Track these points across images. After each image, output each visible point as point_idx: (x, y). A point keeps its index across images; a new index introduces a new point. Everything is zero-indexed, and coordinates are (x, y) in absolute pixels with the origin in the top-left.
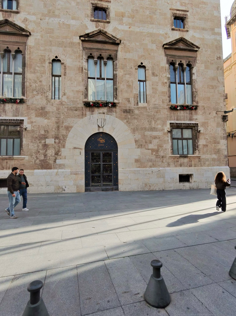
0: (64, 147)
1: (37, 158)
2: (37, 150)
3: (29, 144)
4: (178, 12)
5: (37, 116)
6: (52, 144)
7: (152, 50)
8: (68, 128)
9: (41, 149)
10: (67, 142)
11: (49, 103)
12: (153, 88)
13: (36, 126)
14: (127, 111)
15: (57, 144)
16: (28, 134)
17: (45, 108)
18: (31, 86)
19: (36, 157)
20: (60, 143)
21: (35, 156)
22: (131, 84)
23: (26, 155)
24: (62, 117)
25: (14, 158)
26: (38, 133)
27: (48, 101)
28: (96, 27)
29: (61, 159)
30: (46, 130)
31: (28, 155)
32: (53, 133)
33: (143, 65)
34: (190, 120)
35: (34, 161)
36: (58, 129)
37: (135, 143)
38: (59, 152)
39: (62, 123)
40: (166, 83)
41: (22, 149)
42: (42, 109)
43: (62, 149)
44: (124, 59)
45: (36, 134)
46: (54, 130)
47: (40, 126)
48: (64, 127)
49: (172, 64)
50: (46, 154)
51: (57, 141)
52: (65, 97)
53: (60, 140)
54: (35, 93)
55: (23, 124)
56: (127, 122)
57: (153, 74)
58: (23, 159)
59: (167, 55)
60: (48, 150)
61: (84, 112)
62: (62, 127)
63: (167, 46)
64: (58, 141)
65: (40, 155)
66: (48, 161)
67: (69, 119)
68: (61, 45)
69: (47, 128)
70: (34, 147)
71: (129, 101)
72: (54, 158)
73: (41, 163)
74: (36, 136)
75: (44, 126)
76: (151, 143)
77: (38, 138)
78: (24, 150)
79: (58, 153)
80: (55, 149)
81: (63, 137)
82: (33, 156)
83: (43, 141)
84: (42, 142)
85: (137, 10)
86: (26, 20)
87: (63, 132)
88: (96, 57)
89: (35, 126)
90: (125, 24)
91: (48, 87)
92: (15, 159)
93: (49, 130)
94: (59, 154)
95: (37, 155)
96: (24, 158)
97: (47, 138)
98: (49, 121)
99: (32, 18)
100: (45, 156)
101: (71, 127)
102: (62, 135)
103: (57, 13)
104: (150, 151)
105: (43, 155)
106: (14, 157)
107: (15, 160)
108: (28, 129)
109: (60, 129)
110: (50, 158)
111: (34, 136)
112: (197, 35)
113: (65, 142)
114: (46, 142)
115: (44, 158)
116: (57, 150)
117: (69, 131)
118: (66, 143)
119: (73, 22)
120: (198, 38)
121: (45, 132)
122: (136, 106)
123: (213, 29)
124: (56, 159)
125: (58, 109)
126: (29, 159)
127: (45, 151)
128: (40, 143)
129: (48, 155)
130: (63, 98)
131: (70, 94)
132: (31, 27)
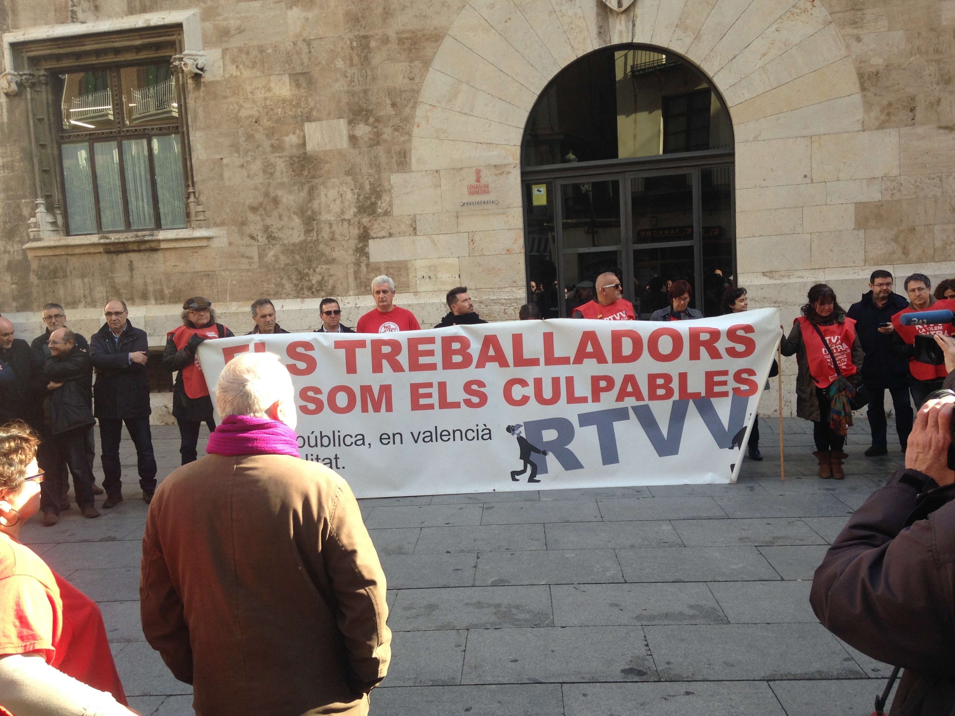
0: (402, 162)
1: (271, 238)
2: (267, 195)
3: (225, 161)
6: (340, 152)
8: (419, 46)
9: (282, 185)
10: (416, 131)
13: (248, 53)
15: (365, 149)
16: (212, 103)
19: (266, 229)
20: (378, 143)
21: (260, 226)
23: (216, 225)
25: (159, 241)
26: (260, 95)
29: (391, 235)
30: (299, 69)
31: (222, 224)
35: (254, 252)
36: (366, 60)
37: (863, 89)
38: (379, 196)
39: (384, 20)
41: (191, 190)
43: (395, 178)
45: (254, 102)
46: (340, 64)
47: (269, 51)
48: (394, 46)
50: (314, 212)
51: (363, 130)
53: (380, 126)
55: (181, 52)
58: (204, 243)
60: (322, 191)
62: (385, 40)
64: (368, 129)
65: (280, 217)
66: (327, 251)
69: (306, 61)
70: (249, 176)
72: (355, 232)
73: (295, 263)
74: (254, 112)
75: (289, 46)
77: (266, 122)
78: (203, 198)
79: (374, 204)
80: (355, 180)
81: (393, 105)
82: (252, 229)
83: (291, 140)
84: (287, 146)
89: (244, 56)
92: (164, 245)
93: (315, 72)
94: (382, 206)
95: (269, 221)
96: (209, 238)
97: (309, 119)
98: (310, 15)
100: (310, 220)
101: (437, 36)
102: (390, 92)
105: (297, 221)
106: (162, 235)
107: (168, 254)
108: (207, 77)
109: (376, 59)
110: (333, 233)
111: (243, 114)
113: (409, 134)
114: (304, 144)
115: (302, 237)
116: (368, 187)
117: (427, 64)
118: (416, 142)
121: (298, 86)
124: (365, 238)
126: (230, 244)
127: (304, 194)
128: (277, 148)
129: (325, 217)
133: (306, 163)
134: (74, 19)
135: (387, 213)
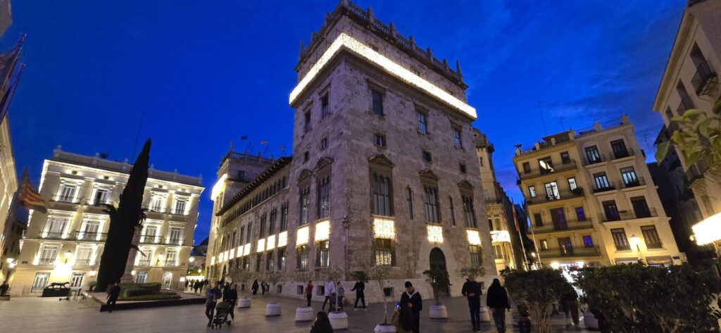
0: (419, 259)
1: (405, 269)
2: (404, 262)
3: (400, 256)
4: (461, 162)
5: (402, 233)
6: (412, 257)
7: (453, 186)
8: (419, 244)
12: (457, 215)
14: (447, 231)
16: (398, 248)
18: (397, 207)
20: (416, 256)
22: (447, 211)
24: (415, 234)
26: (403, 247)
27: (407, 221)
28: (426, 166)
29: (418, 270)
30: (408, 244)
31: (399, 266)
32: (411, 247)
33: (451, 196)
35: (403, 271)
36: (414, 244)
37: (454, 256)
38: (416, 264)
39: (416, 239)
40: (463, 211)
41: (395, 260)
43: (418, 262)
47: (405, 241)
49: (463, 197)
51: (414, 254)
54: (400, 213)
56: (448, 239)
57: (456, 204)
59: (460, 191)
62: (416, 242)
63: (460, 185)
65: (406, 266)
66: (411, 271)
67: (419, 235)
68: (409, 177)
70: (402, 259)
71: (447, 224)
72: (414, 269)
73: (408, 273)
74: (403, 250)
78: (397, 262)
80: (414, 261)
81: (417, 251)
82: (403, 267)
83: (407, 254)
85: (443, 157)
86: (390, 155)
87: (417, 246)
88: (427, 188)
89: (402, 241)
90: (439, 166)
98: (409, 237)
99: (393, 154)
100: (409, 266)
103: (406, 152)
108: (398, 244)
112: (472, 179)
117: (420, 246)
118: (420, 256)
119: (414, 160)
120: (472, 181)
121: (408, 247)
125: (413, 227)
127: (408, 262)
128: (405, 255)
130: (415, 219)
131: (418, 216)
132: (393, 160)
133: (409, 258)
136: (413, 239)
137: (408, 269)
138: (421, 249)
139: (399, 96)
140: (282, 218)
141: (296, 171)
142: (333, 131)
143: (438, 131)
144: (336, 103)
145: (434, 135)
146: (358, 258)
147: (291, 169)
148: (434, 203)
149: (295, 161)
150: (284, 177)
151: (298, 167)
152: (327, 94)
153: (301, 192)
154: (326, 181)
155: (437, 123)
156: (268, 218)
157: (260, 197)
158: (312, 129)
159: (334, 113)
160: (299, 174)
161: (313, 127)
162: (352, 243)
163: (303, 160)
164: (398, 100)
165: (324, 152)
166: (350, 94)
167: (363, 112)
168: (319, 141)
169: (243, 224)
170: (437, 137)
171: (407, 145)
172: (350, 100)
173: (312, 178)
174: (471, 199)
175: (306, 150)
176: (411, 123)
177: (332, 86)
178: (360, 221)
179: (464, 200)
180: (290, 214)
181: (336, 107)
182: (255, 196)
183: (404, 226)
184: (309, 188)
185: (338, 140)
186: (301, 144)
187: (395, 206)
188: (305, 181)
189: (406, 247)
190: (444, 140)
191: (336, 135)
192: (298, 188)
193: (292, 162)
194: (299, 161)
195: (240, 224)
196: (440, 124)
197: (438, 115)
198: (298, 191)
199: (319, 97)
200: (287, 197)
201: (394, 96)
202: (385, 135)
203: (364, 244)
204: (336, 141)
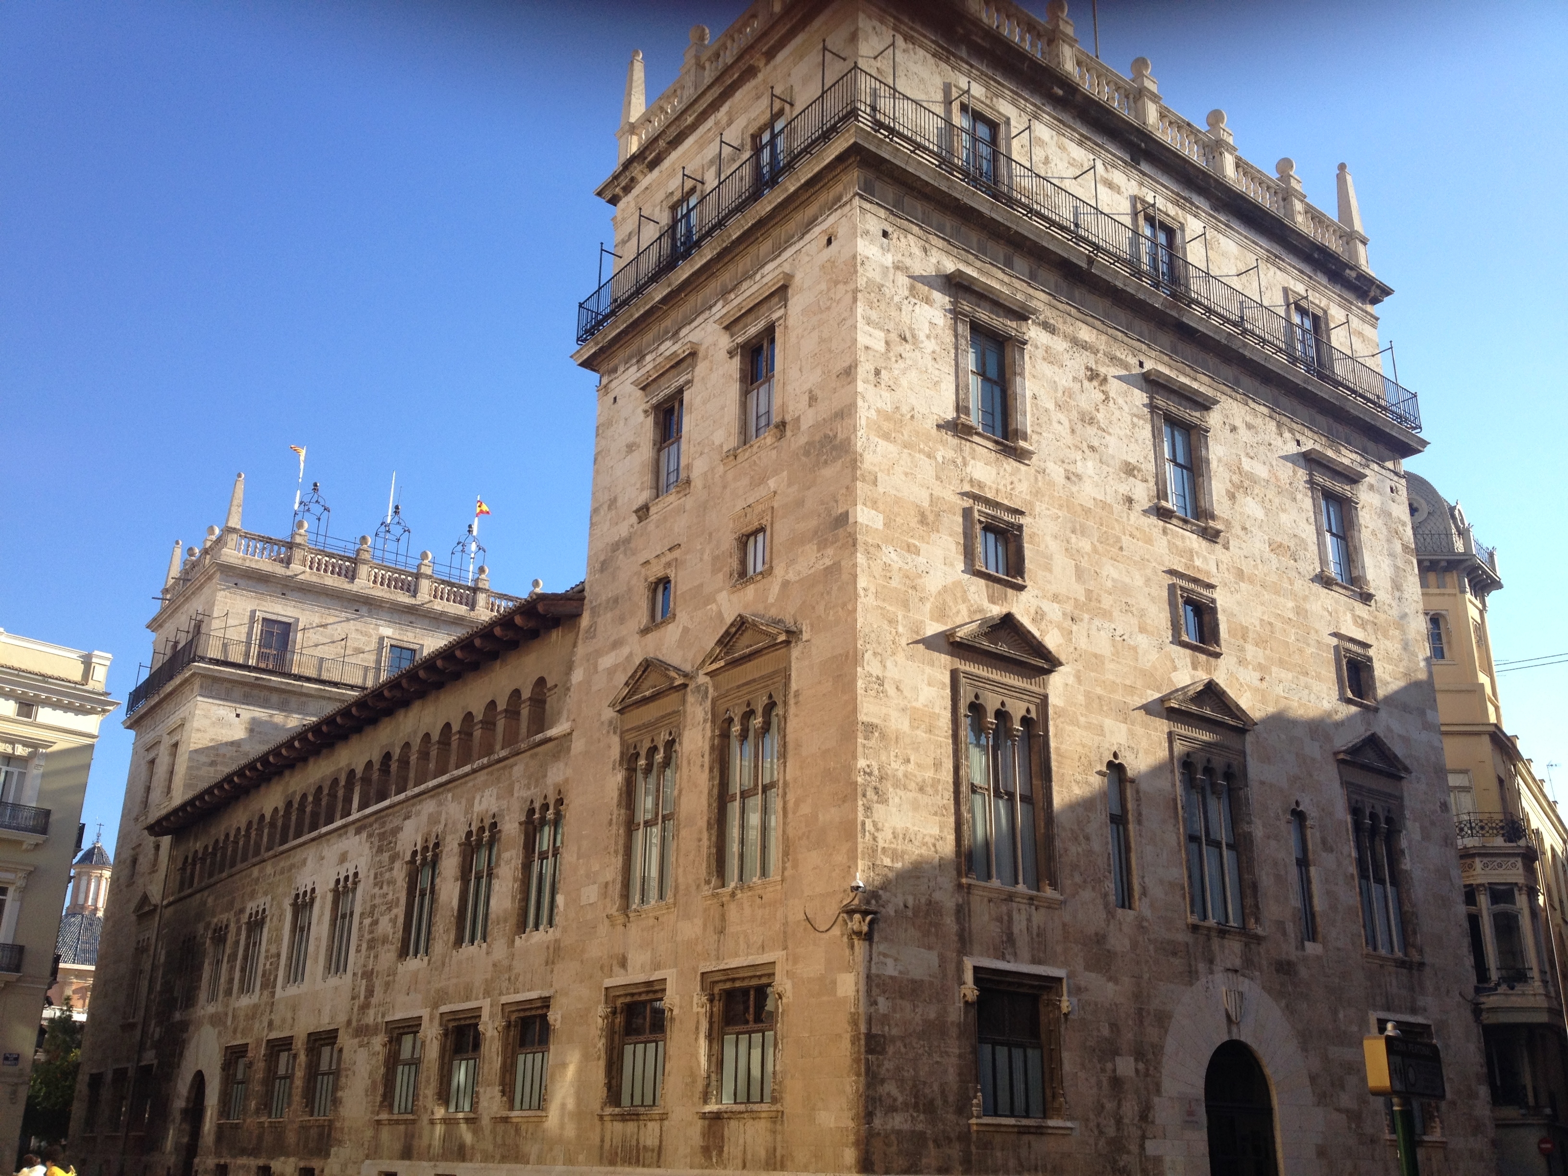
0: (1158, 1092)
1: (1101, 1133)
2: (1098, 1101)
3: (1078, 1074)
4: (1351, 646)
5: (1088, 968)
6: (1131, 1078)
7: (1313, 760)
8: (1163, 1019)
9: (1105, 1095)
10: (1163, 1071)
11: (1112, 921)
12: (1328, 893)
13: (1089, 1004)
14: (1285, 968)
15: (1142, 1078)
16: (1072, 1034)
17: (1104, 937)
18: (1066, 850)
19: (1098, 1125)
20: (1147, 1075)
21: (1095, 1123)
22: (1283, 873)
24: (1146, 976)
26: (1095, 1033)
27: (1111, 914)
28: (1195, 668)
29: (1154, 1138)
30: (1112, 1020)
31: (1076, 1118)
32: (1128, 1036)
33: (1301, 808)
34: (1414, 1011)
35: (1092, 1141)
36: (1141, 1022)
37: (1311, 1084)
38: (1149, 1110)
39: (1148, 1000)
40: (1352, 875)
42: (1098, 942)
43: (1156, 1100)
44: (1262, 783)
45: (1092, 1036)
46: (1130, 1023)
47: (1099, 1005)
48: (1151, 1016)
49: (1355, 811)
50: (1120, 1117)
51: (1141, 1066)
52: (1146, 901)
53: (1147, 1064)
54: (1078, 879)
55: (1061, 996)
56: (1287, 1006)
57: (1324, 841)
58: (1068, 1132)
59: (1345, 784)
60: (1123, 1102)
61: (1193, 963)
62: (1148, 1012)
63: (1348, 758)
64: (1143, 1065)
65: (1104, 1118)
66: (1126, 1145)
67: (1161, 983)
68: (1123, 714)
69: (1115, 1016)
70: (1089, 1086)
71: (1284, 933)
72: (1139, 1133)
73: (1112, 1152)
74: (1092, 1043)
75: (1107, 1004)
76: (1343, 1087)
77: (1097, 1051)
78: (1066, 1098)
79: (1147, 1115)
80: (1138, 1098)
81: (1153, 1052)
82: (1091, 1124)
83: (1109, 1066)
84: (1107, 1069)
85: (1270, 624)
86: (1039, 616)
87: (1152, 1033)
88: (1200, 767)
90: (1250, 667)
91: (1106, 860)
92: (1050, 1131)
93: (1119, 1024)
94: (1150, 1117)
96: (1071, 1129)
98: (1117, 988)
99: (1054, 611)
100: (1119, 1121)
101: (1169, 1016)
102: (1151, 1045)
103: (1107, 602)
104: (1344, 1116)
105: (1113, 1121)
106: (1051, 1123)
108: (1071, 1016)
109: (1145, 1022)
110: (1129, 1133)
111: (1088, 1044)
112: (1396, 727)
113: (1160, 1072)
114: (1115, 1069)
115: (1115, 1134)
116: (1143, 1103)
117: (1166, 1032)
118: (1163, 1078)
119: (1142, 641)
120: (1399, 736)
121: (1112, 1030)
122: (1299, 953)
123: (1422, 713)
124: (1143, 1137)
125: (1134, 945)
126: (1080, 1134)
127: (1115, 1103)
128: (1103, 1070)
129: (1126, 1121)
130: (1142, 906)
131: (1157, 891)
132: (1052, 641)
133: (1116, 1082)
134: (1003, 957)
135: (1153, 1122)
136: (1137, 996)
137: (1111, 1132)
138: (1170, 1045)
139: (1084, 346)
140: (527, 867)
141: (607, 661)
142: (800, 503)
143: (1251, 507)
144: (812, 378)
145: (1228, 523)
146: (908, 1073)
147: (581, 650)
148: (1223, 835)
149: (594, 612)
150: (541, 681)
151: (617, 644)
152: (770, 331)
153: (629, 760)
154: (757, 722)
155: (1247, 465)
156: (450, 865)
157: (404, 762)
158: (688, 482)
159: (806, 424)
160: (621, 678)
161: (696, 474)
162: (883, 1006)
163: (642, 617)
164: (1078, 362)
165: (750, 591)
166: (880, 347)
167: (930, 424)
168: (728, 541)
169: (304, 880)
170: (1244, 529)
171: (1111, 571)
172: (877, 373)
173: (690, 699)
174: (1389, 820)
175: (656, 571)
176: (1130, 470)
177: (797, 303)
178: (917, 911)
179: (1358, 827)
180: (568, 857)
181: (813, 399)
182: (376, 756)
183: (1100, 939)
184: (670, 744)
185: (822, 545)
186: (627, 541)
187: (1058, 843)
188: (650, 712)
189: (1106, 1032)
190: (1276, 548)
191: (813, 523)
192: (615, 740)
193: (585, 621)
194: (622, 620)
195: (290, 880)
196: (1261, 471)
197: (1249, 426)
198: (615, 752)
199: (725, 342)
200: (556, 774)
201: (1059, 345)
202: (1020, 527)
203: (932, 1014)
204: (811, 549)
